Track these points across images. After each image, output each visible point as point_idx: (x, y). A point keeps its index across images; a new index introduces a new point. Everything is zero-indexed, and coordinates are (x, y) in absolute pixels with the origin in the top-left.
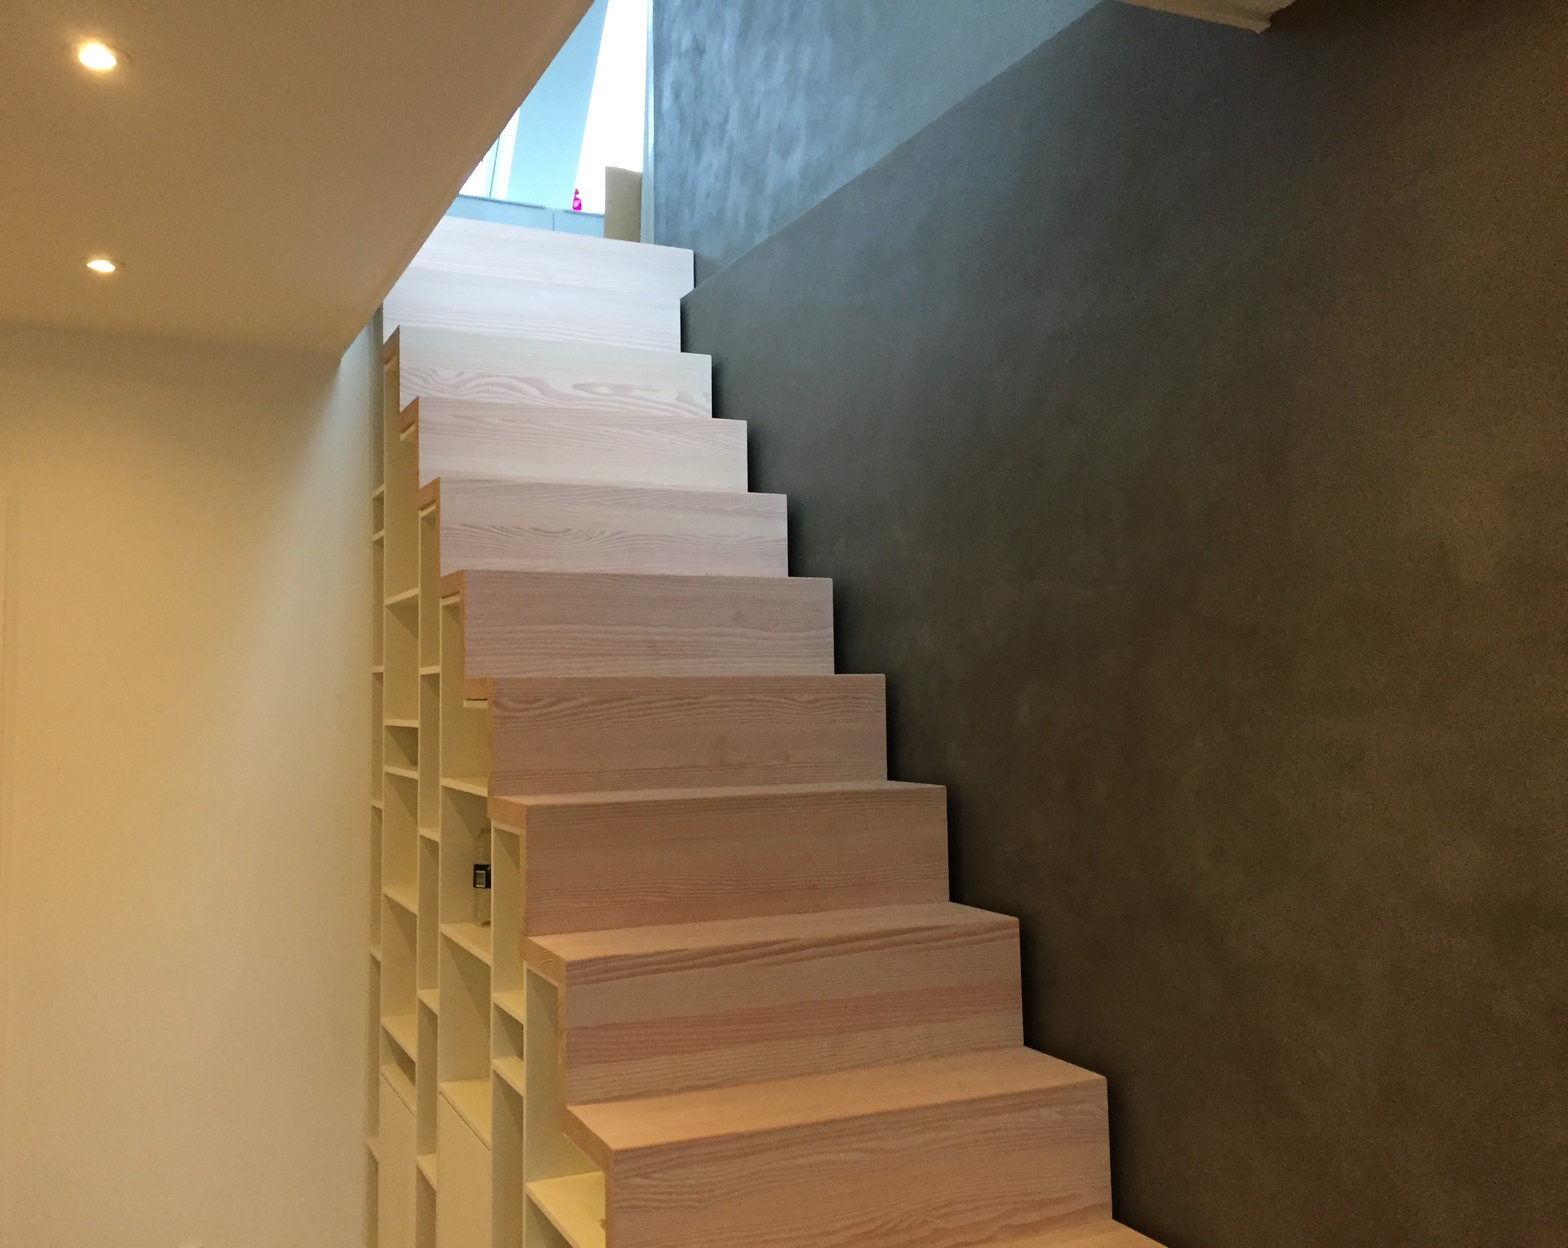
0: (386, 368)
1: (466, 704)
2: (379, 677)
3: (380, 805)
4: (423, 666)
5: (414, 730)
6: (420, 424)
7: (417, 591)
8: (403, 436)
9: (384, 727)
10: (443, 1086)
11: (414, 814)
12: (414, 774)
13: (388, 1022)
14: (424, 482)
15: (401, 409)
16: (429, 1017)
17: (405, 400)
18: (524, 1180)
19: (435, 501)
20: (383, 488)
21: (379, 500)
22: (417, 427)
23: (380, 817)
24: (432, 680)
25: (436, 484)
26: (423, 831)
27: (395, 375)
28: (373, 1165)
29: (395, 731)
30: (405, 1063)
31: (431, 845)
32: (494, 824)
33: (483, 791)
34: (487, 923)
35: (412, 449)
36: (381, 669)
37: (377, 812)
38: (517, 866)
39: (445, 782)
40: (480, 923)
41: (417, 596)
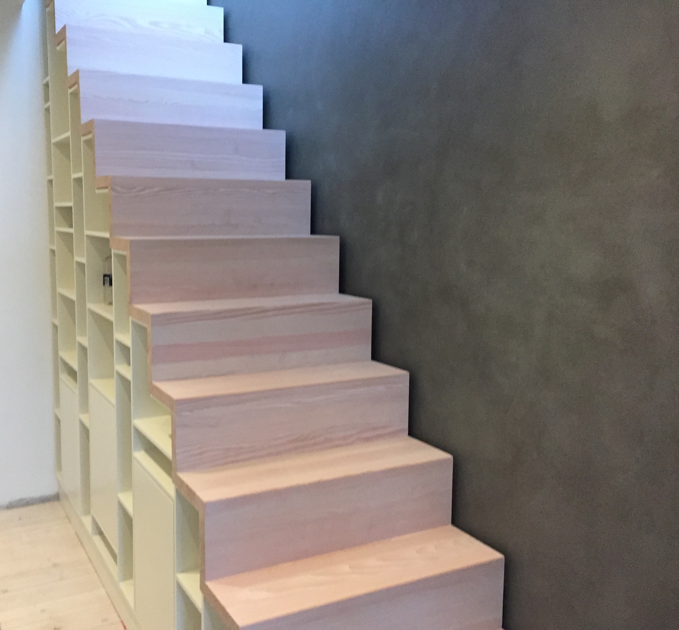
0: (48, 10)
1: (97, 191)
2: (51, 182)
3: (54, 248)
4: (74, 172)
5: (70, 208)
6: (67, 41)
7: (68, 134)
8: (58, 48)
9: (54, 208)
10: (91, 381)
11: (71, 251)
12: (71, 230)
13: (62, 354)
14: (70, 73)
15: (57, 32)
16: (83, 349)
17: (58, 28)
18: (132, 418)
19: (77, 83)
20: (48, 78)
21: (47, 86)
22: (66, 42)
23: (54, 255)
24: (79, 181)
25: (77, 74)
26: (77, 259)
27: (52, 14)
28: (58, 421)
29: (61, 209)
30: (72, 373)
31: (81, 266)
32: (113, 251)
33: (106, 235)
34: (111, 303)
35: (63, 55)
36: (51, 177)
37: (53, 252)
38: (125, 271)
39: (87, 232)
40: (107, 303)
41: (69, 137)
